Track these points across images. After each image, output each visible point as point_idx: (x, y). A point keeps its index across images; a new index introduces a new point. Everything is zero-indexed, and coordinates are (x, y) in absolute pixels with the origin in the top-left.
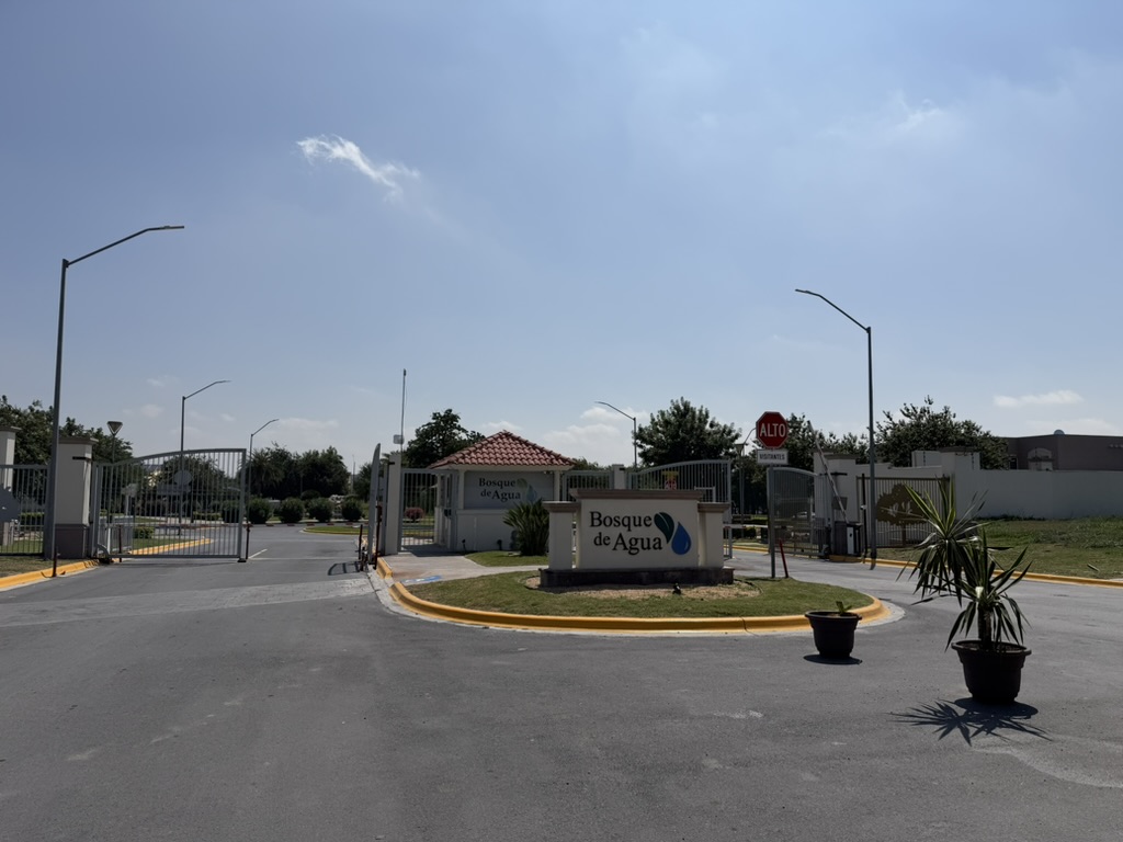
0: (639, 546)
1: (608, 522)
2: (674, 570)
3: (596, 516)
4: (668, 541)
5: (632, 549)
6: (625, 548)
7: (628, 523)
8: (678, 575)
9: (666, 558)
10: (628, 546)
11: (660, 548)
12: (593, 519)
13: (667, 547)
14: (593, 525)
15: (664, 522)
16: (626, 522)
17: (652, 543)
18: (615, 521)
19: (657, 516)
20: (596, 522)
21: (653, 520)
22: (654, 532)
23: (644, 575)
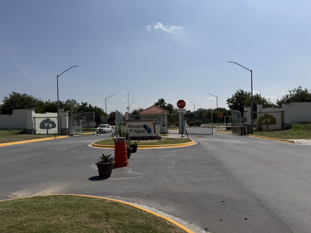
0: (139, 132)
1: (132, 127)
2: (147, 137)
3: (130, 126)
4: (146, 130)
5: (138, 132)
6: (136, 132)
7: (137, 127)
8: (148, 138)
9: (146, 134)
10: (137, 132)
11: (144, 132)
12: (129, 126)
13: (146, 132)
14: (129, 127)
15: (145, 127)
16: (136, 127)
17: (142, 131)
18: (134, 127)
19: (143, 125)
20: (130, 127)
21: (143, 126)
22: (143, 129)
23: (140, 138)
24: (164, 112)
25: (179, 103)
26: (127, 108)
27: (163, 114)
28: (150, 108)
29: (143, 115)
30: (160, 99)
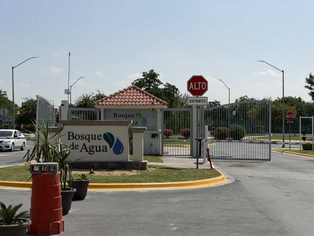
0: (94, 150)
1: (77, 137)
3: (71, 134)
4: (111, 148)
5: (90, 151)
6: (87, 151)
7: (89, 138)
9: (110, 156)
10: (88, 150)
11: (106, 151)
12: (69, 136)
13: (110, 150)
14: (69, 139)
15: (109, 138)
16: (87, 137)
17: (102, 149)
18: (82, 137)
19: (105, 135)
20: (71, 138)
21: (102, 137)
22: (103, 143)
24: (155, 103)
25: (191, 83)
26: (66, 90)
27: (153, 109)
28: (123, 92)
29: (105, 110)
30: (148, 73)
